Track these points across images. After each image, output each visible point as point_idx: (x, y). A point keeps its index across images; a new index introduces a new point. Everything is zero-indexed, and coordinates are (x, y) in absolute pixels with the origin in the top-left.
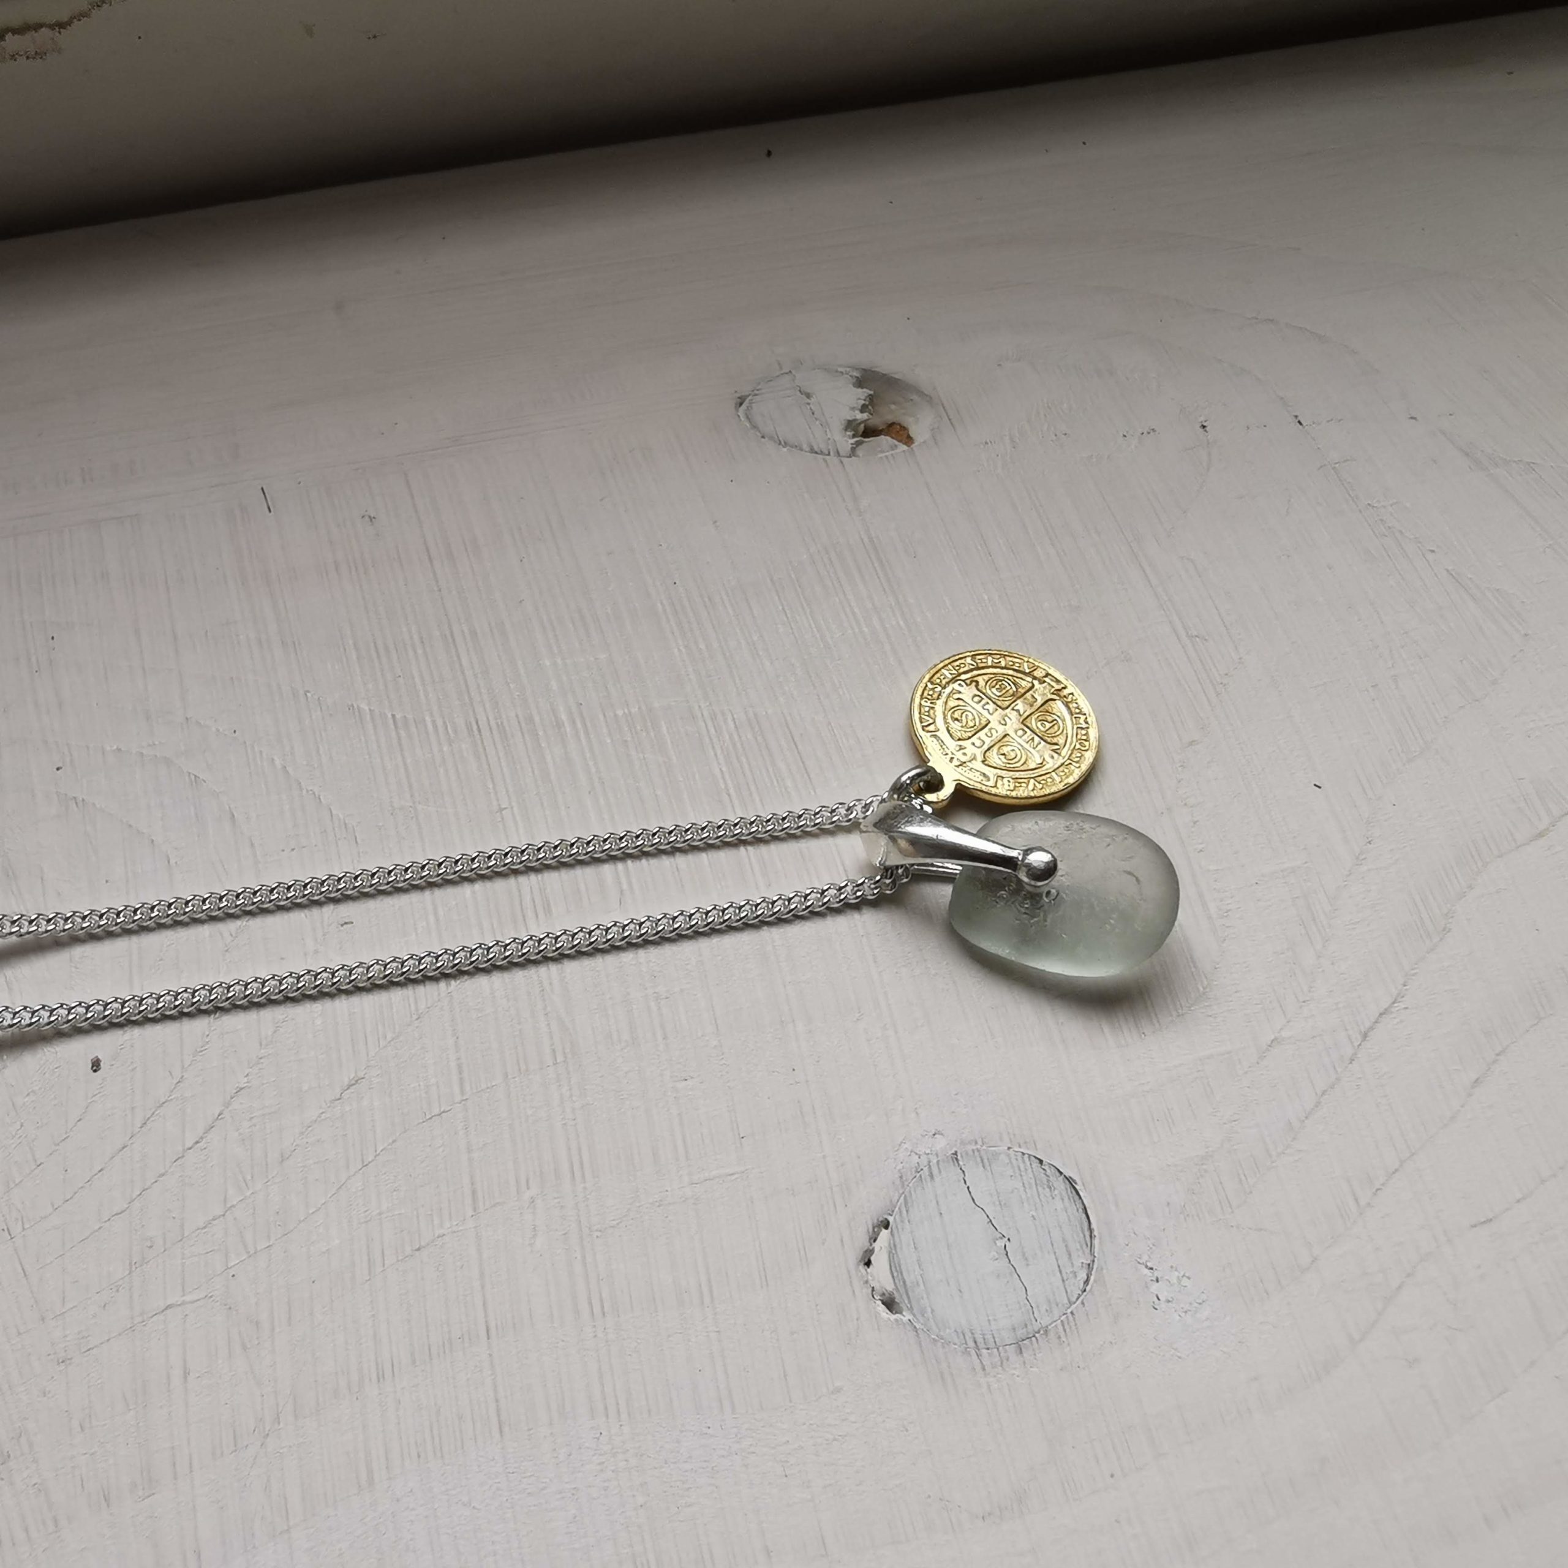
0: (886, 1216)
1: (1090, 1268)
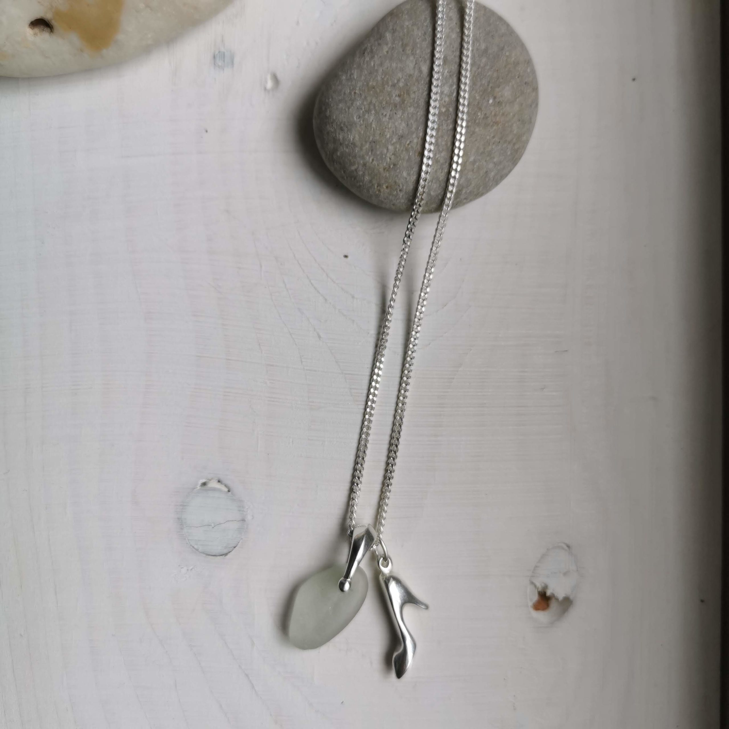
1: (197, 550)
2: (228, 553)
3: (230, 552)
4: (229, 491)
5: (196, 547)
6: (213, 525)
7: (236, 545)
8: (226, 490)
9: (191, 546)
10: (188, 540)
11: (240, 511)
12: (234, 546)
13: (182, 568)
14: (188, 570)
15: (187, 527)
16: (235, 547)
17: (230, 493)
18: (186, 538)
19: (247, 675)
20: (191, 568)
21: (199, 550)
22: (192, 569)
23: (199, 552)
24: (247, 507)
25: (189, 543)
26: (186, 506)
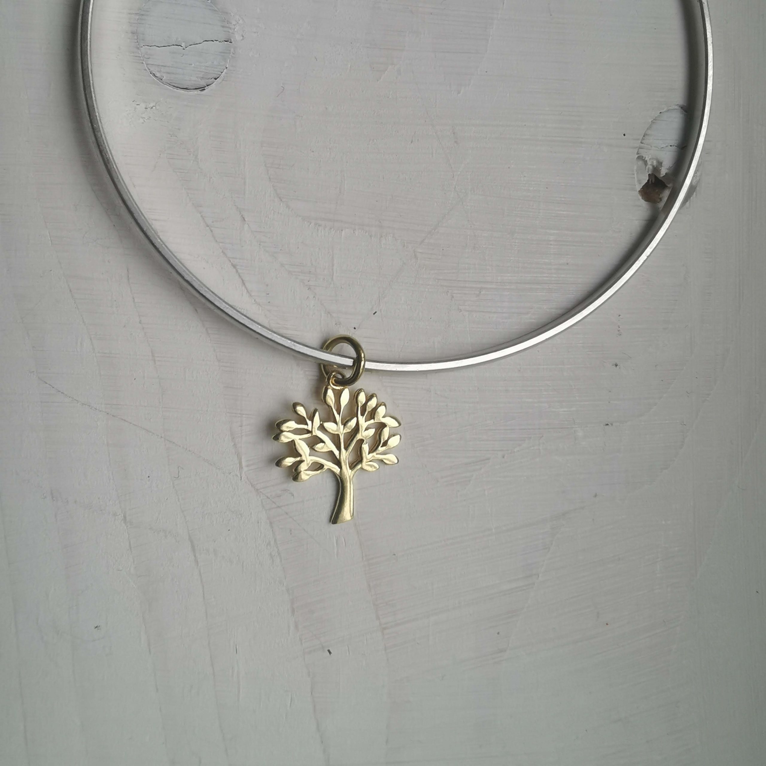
1: (160, 79)
2: (206, 87)
3: (208, 86)
5: (158, 75)
6: (183, 45)
7: (219, 76)
10: (147, 64)
11: (223, 27)
12: (216, 76)
13: (137, 105)
14: (146, 108)
15: (144, 46)
16: (216, 79)
18: (144, 62)
19: (234, 266)
20: (151, 105)
21: (163, 80)
22: (152, 108)
23: (163, 83)
24: (234, 23)
25: (147, 69)
26: (143, 15)
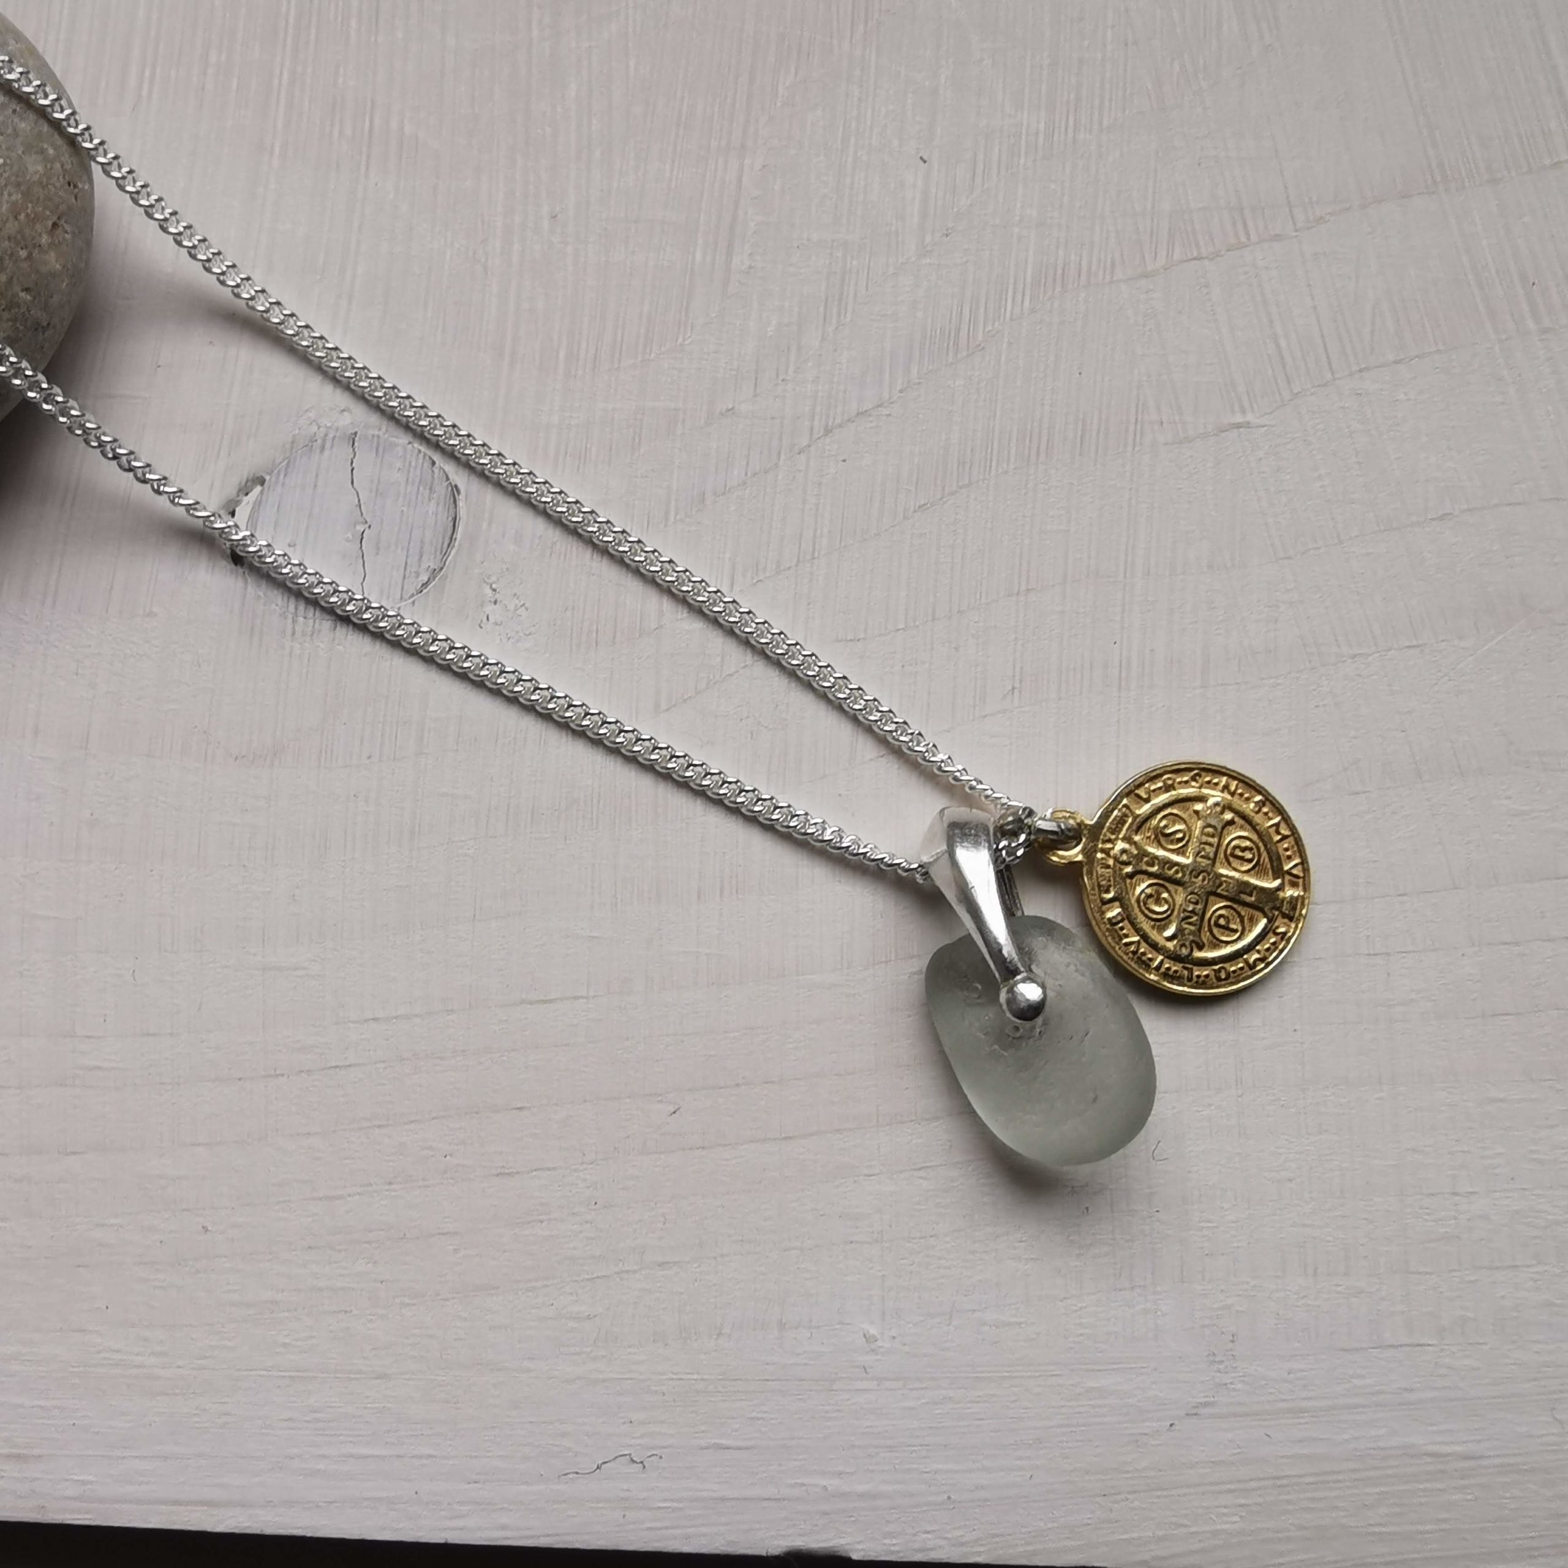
0: (264, 475)
1: (434, 573)
2: (450, 483)
3: (448, 479)
4: (262, 482)
5: (423, 579)
8: (259, 488)
9: (421, 592)
11: (323, 448)
13: (488, 619)
14: (495, 602)
16: (434, 463)
17: (267, 478)
20: (489, 591)
21: (435, 568)
22: (494, 590)
23: (442, 569)
24: (314, 428)
